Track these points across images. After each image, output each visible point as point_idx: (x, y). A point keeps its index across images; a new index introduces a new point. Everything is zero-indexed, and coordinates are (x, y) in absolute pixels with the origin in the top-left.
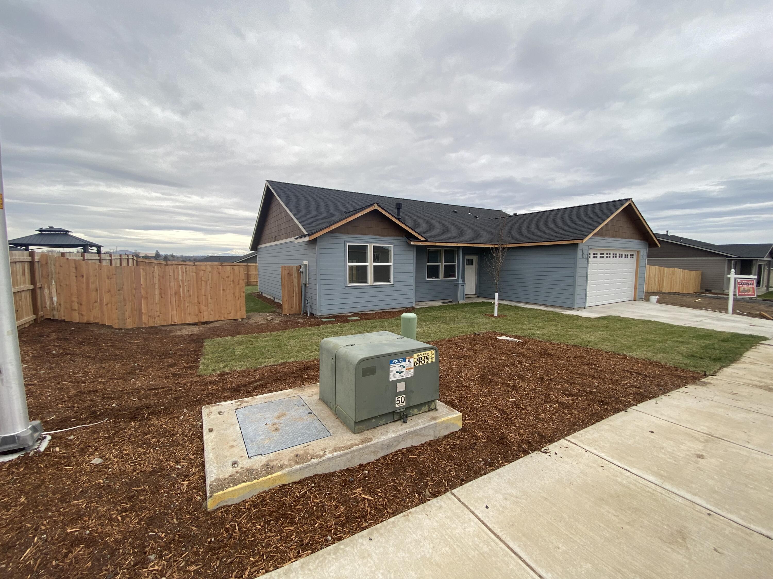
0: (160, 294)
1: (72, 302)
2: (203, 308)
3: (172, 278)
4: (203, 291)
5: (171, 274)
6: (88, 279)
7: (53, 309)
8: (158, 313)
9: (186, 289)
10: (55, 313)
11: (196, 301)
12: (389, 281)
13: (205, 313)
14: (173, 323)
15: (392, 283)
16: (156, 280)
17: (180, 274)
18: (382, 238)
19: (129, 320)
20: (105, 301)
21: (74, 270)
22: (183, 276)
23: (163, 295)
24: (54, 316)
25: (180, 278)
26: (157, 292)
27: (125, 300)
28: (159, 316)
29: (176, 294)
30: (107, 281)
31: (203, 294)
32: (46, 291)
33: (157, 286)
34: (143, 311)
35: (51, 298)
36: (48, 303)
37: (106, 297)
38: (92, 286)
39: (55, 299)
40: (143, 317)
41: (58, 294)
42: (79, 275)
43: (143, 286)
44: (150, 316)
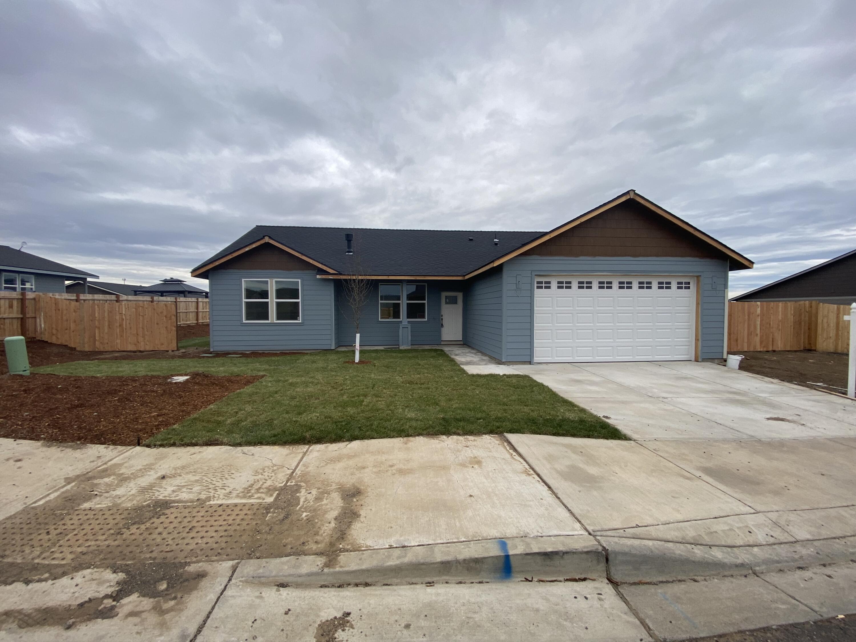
0: (109, 325)
1: (52, 328)
2: (141, 339)
3: (117, 312)
4: (141, 323)
5: (117, 309)
6: (62, 313)
7: (41, 333)
8: (107, 341)
9: (128, 322)
10: (43, 336)
11: (135, 332)
12: (296, 319)
13: (142, 343)
14: (117, 350)
15: (300, 321)
16: (106, 314)
17: (124, 309)
18: (287, 272)
19: (86, 345)
20: (72, 329)
21: (54, 305)
22: (125, 311)
23: (111, 326)
24: (41, 338)
25: (124, 312)
26: (107, 324)
27: (84, 328)
28: (107, 343)
29: (120, 326)
30: (74, 314)
31: (141, 326)
32: (38, 320)
33: (106, 319)
34: (97, 338)
35: (41, 325)
36: (39, 328)
37: (72, 326)
38: (65, 318)
39: (43, 326)
40: (97, 342)
41: (45, 322)
42: (57, 309)
43: (97, 319)
44: (101, 343)
